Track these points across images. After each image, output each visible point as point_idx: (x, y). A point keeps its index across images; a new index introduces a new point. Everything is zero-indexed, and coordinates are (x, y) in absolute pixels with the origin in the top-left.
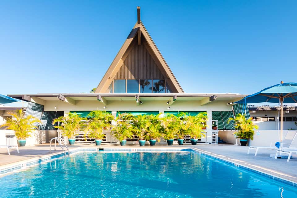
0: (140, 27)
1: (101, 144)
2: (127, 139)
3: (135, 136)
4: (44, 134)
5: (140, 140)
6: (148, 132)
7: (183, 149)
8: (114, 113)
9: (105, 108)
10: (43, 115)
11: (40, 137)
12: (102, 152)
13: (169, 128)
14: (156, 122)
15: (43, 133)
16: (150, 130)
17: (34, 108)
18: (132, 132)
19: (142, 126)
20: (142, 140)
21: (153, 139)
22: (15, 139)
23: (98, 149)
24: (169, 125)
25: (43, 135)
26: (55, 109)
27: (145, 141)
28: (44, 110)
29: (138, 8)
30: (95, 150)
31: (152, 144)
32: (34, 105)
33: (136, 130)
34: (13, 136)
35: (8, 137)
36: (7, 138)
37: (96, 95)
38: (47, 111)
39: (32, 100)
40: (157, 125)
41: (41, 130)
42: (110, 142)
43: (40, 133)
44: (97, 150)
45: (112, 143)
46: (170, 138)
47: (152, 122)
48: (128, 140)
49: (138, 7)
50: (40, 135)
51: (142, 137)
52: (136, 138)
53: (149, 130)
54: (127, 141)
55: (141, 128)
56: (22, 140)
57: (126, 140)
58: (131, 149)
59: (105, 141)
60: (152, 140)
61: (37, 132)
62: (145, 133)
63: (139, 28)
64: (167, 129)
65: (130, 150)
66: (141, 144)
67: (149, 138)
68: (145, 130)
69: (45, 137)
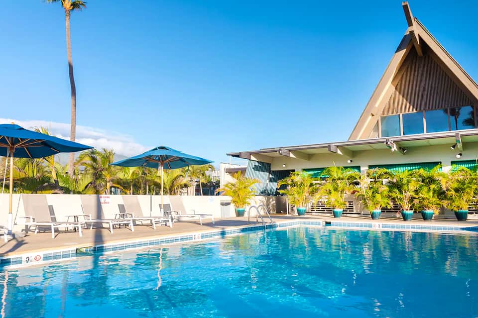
0: (413, 31)
1: (342, 216)
2: (382, 209)
3: (394, 204)
4: (273, 201)
5: (403, 210)
6: (416, 198)
7: (465, 227)
8: (364, 169)
9: (349, 161)
10: (271, 176)
11: (268, 205)
12: (329, 227)
13: (457, 190)
14: (432, 180)
15: (271, 200)
16: (420, 194)
17: (256, 168)
18: (389, 197)
19: (405, 187)
20: (407, 210)
21: (427, 209)
22: (232, 207)
23: (324, 223)
24: (456, 185)
25: (272, 203)
26: (283, 167)
27: (412, 212)
28: (271, 170)
29: (403, 4)
30: (319, 224)
31: (425, 217)
32: (257, 164)
33: (396, 194)
34: (229, 204)
35: (222, 204)
36: (222, 206)
37: (327, 145)
38: (275, 171)
39: (253, 158)
40: (433, 186)
41: (269, 195)
42: (359, 214)
43: (268, 201)
44: (321, 223)
45: (363, 215)
46: (459, 207)
47: (423, 181)
48: (384, 210)
49: (404, 2)
50: (267, 202)
51: (406, 206)
52: (397, 208)
53: (417, 194)
54: (382, 211)
55: (404, 191)
56: (241, 209)
57: (380, 211)
58: (371, 224)
59: (353, 211)
60: (425, 211)
61: (263, 198)
62: (412, 199)
63: (412, 33)
64: (453, 192)
65: (370, 226)
66: (405, 218)
67: (420, 207)
68: (411, 194)
69: (275, 205)
